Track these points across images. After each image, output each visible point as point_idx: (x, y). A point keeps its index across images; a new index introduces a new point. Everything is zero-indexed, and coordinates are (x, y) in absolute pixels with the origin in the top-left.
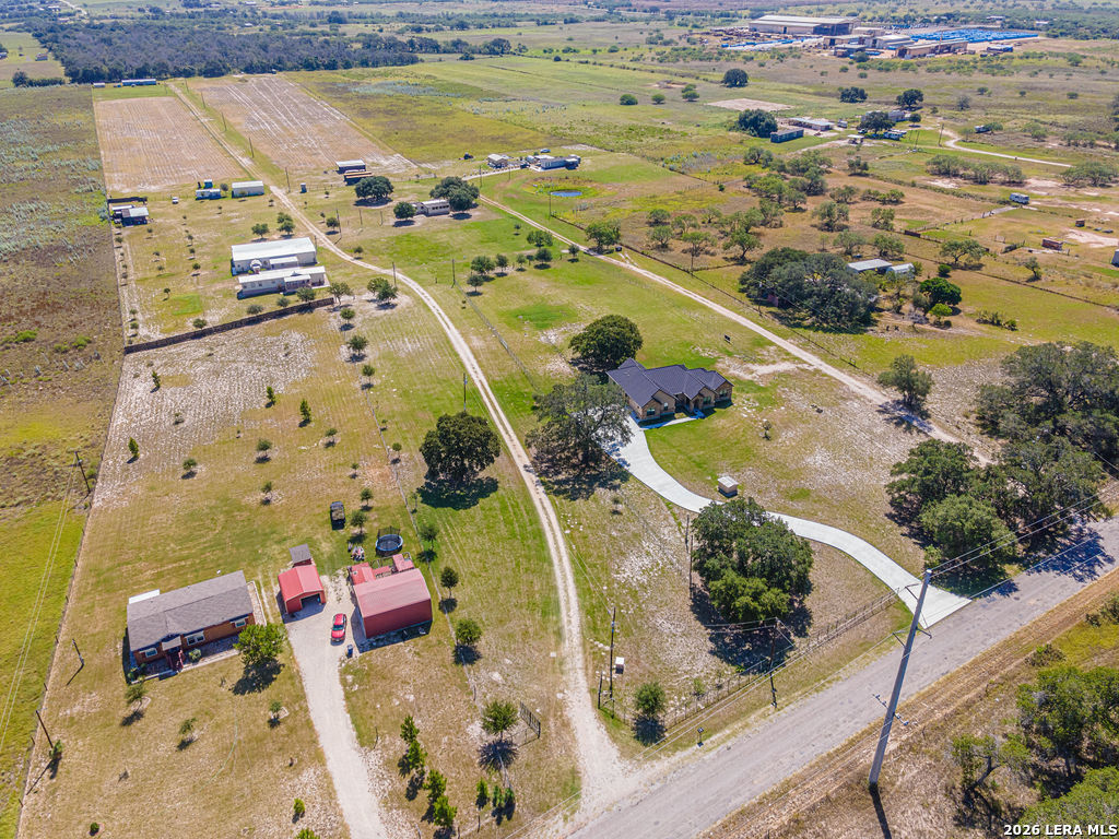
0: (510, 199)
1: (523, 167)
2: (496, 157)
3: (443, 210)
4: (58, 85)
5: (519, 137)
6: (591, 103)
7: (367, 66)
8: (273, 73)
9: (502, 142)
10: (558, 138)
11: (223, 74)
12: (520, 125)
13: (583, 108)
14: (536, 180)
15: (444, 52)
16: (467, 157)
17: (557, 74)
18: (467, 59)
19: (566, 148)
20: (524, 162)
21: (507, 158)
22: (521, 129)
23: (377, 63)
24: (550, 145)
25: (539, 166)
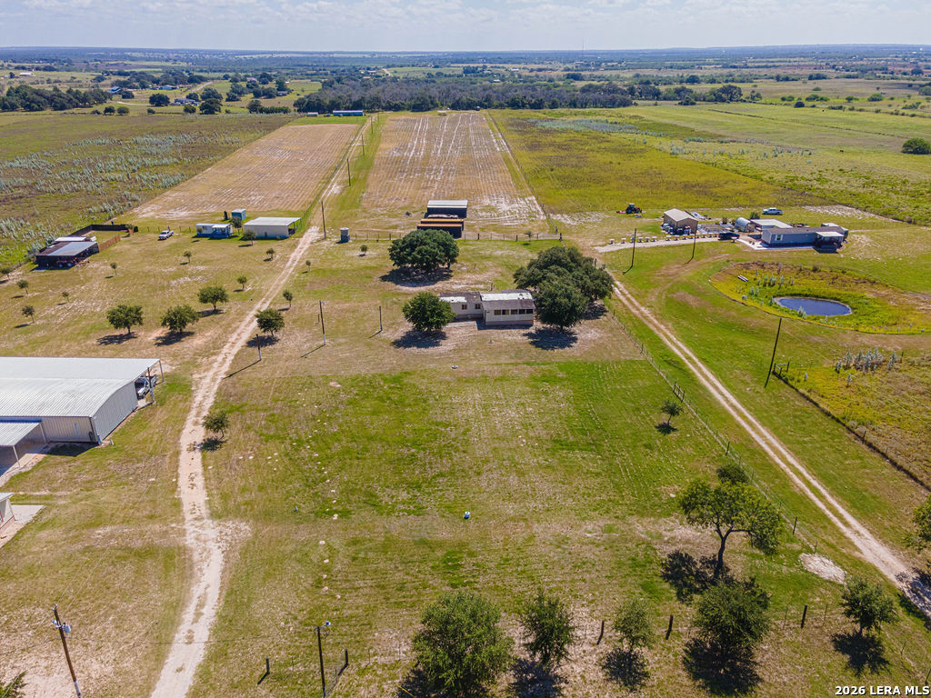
0: (677, 310)
1: (725, 237)
2: (677, 215)
3: (517, 317)
4: (282, 113)
5: (730, 187)
6: (852, 149)
7: (575, 107)
8: (477, 110)
9: (697, 192)
10: (795, 193)
11: (429, 109)
12: (736, 172)
13: (840, 155)
14: (747, 266)
15: (665, 99)
16: (631, 210)
17: (798, 118)
18: (686, 104)
19: (812, 209)
20: (728, 228)
21: (699, 217)
22: (735, 176)
23: (586, 104)
24: (782, 203)
25: (758, 238)
